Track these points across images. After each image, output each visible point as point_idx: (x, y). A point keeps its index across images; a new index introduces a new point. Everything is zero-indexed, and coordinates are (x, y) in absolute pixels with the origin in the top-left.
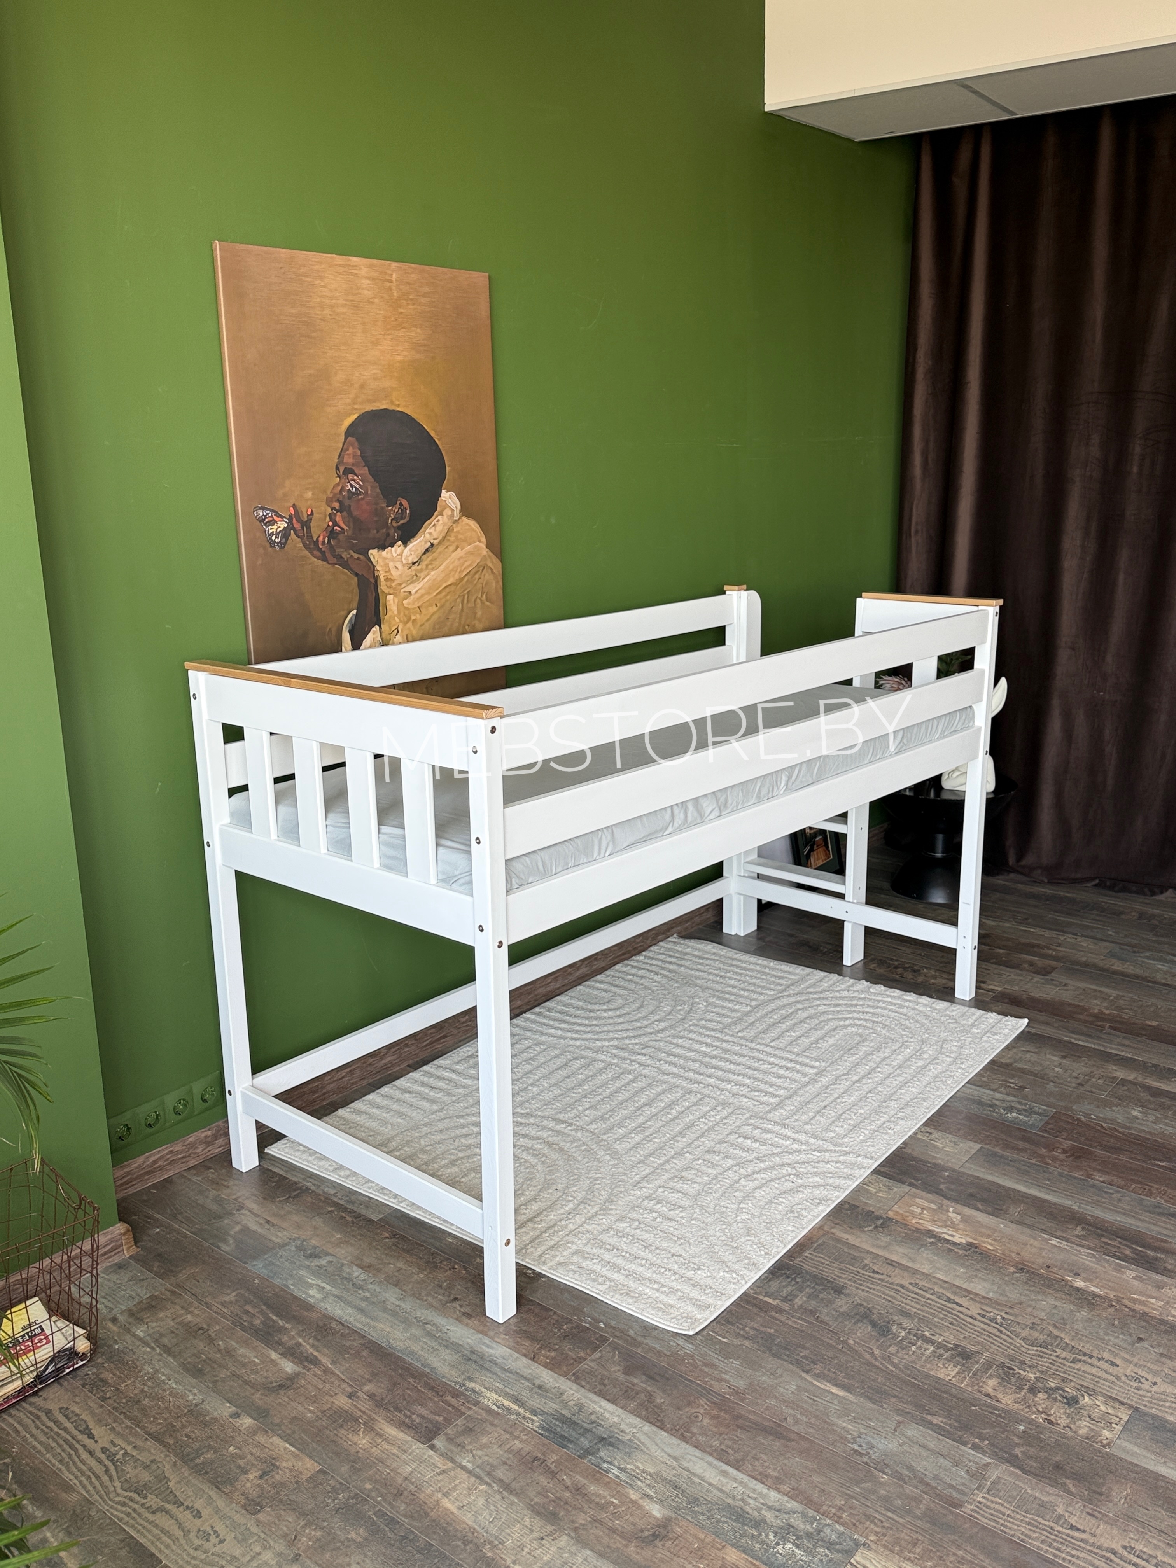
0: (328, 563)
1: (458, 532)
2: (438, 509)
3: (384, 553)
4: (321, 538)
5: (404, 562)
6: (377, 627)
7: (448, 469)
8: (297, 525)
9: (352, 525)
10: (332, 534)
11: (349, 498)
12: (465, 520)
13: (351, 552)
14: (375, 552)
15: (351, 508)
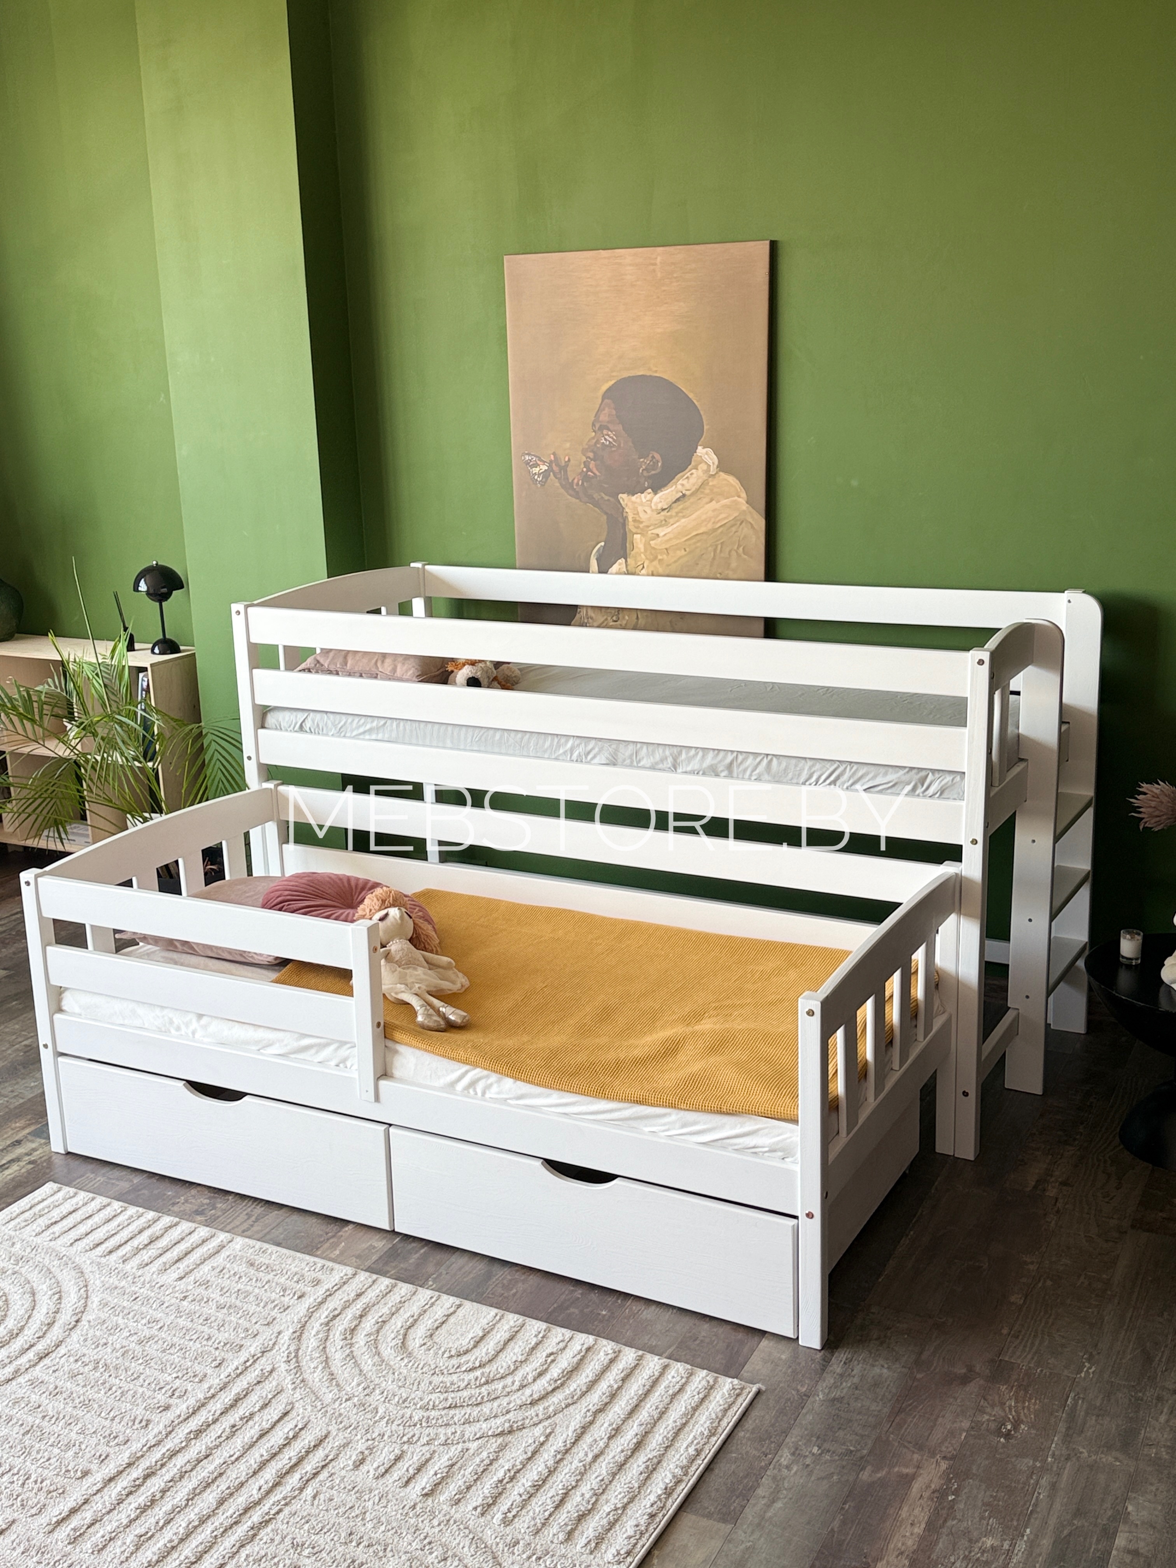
0: (581, 501)
5: (654, 507)
6: (624, 560)
7: (706, 427)
9: (604, 473)
11: (603, 449)
12: (723, 475)
13: (603, 495)
14: (624, 496)
15: (604, 458)
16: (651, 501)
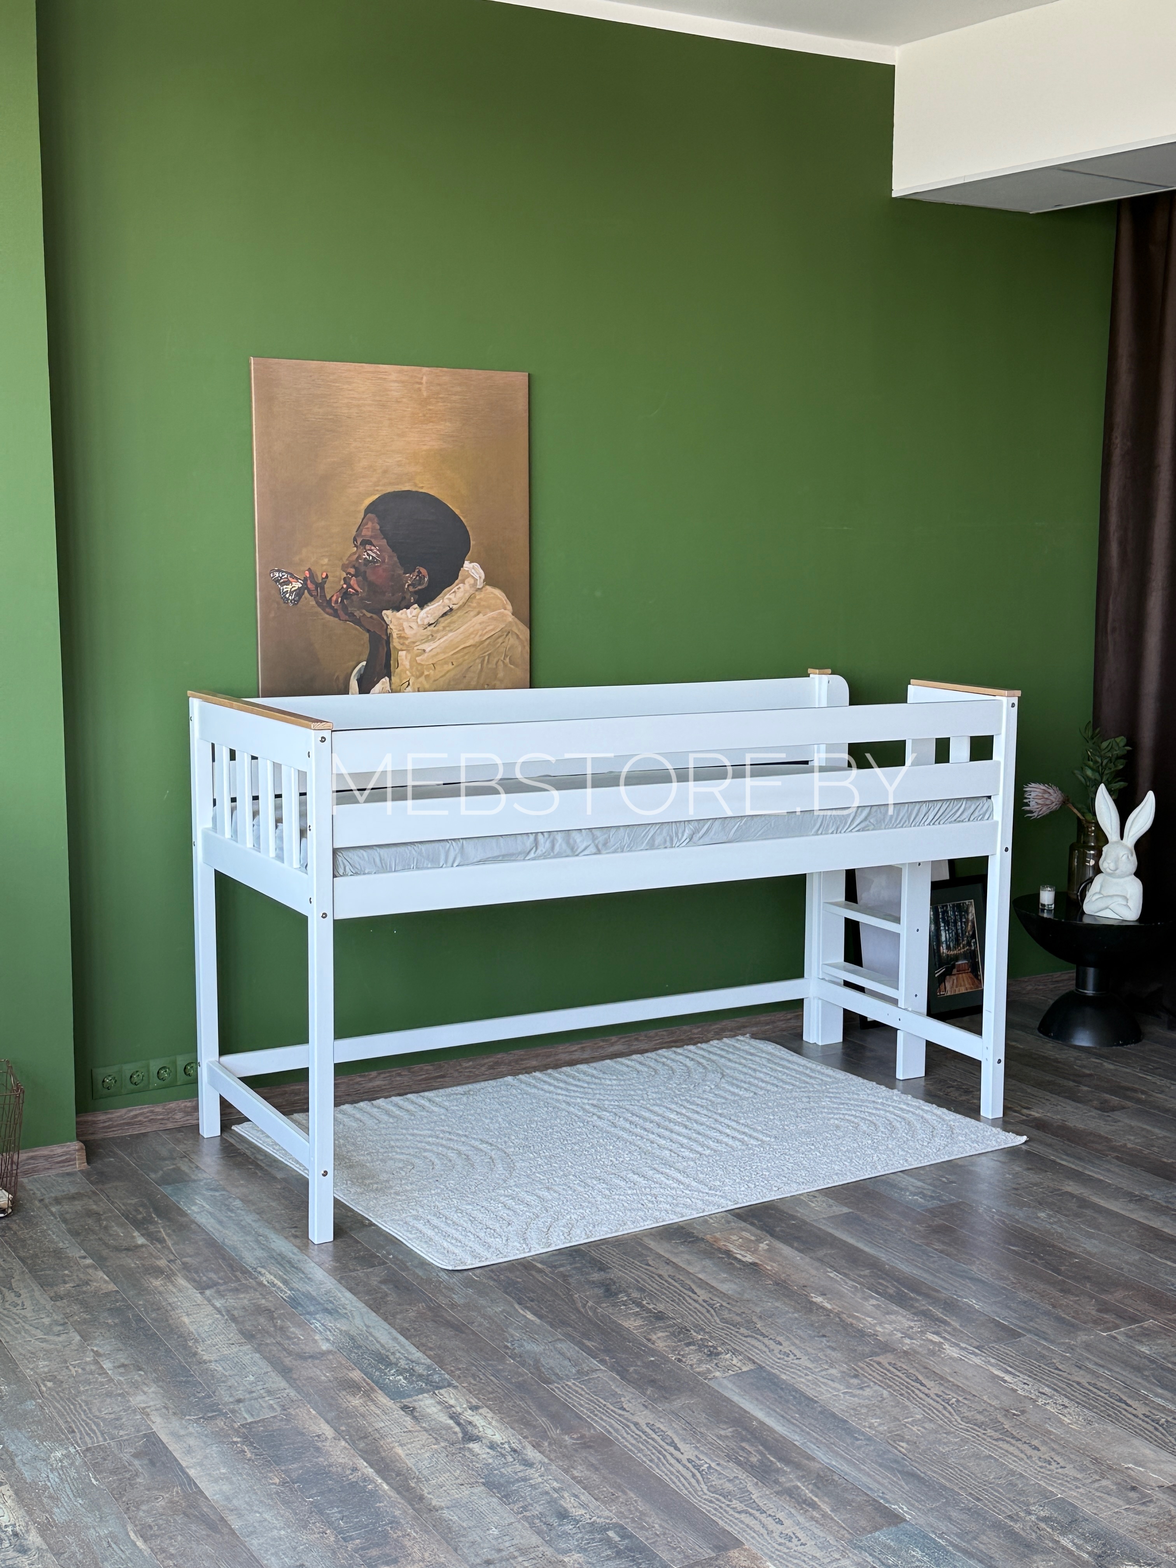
0: (340, 619)
1: (480, 599)
2: (460, 578)
3: (398, 614)
4: (334, 598)
5: (420, 622)
6: (387, 678)
7: (472, 543)
8: (310, 586)
9: (367, 588)
10: (345, 595)
11: (366, 565)
12: (489, 588)
13: (364, 611)
14: (389, 612)
15: (368, 574)
16: (417, 616)
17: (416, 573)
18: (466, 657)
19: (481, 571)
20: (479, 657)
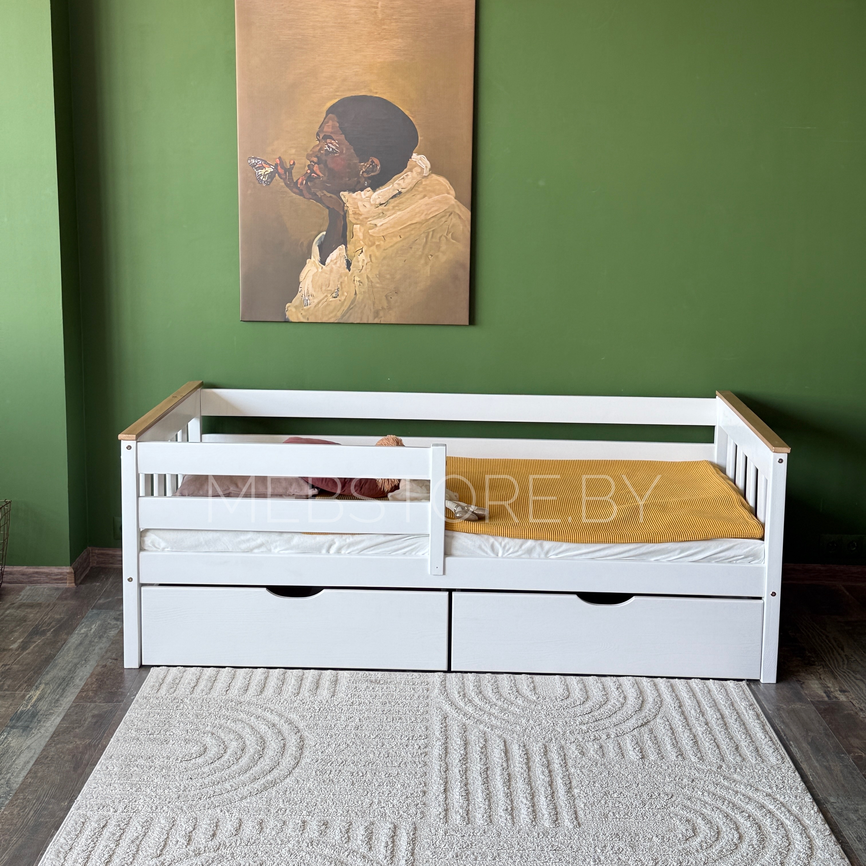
0: (305, 198)
1: (426, 185)
2: (408, 167)
3: (354, 195)
4: (300, 181)
5: (372, 202)
6: (344, 246)
7: (419, 138)
8: (280, 170)
9: (327, 174)
10: (309, 178)
11: (326, 155)
12: (434, 176)
13: (326, 193)
14: (346, 193)
15: (328, 162)
16: (370, 197)
17: (370, 162)
18: (413, 232)
19: (428, 162)
20: (424, 233)
